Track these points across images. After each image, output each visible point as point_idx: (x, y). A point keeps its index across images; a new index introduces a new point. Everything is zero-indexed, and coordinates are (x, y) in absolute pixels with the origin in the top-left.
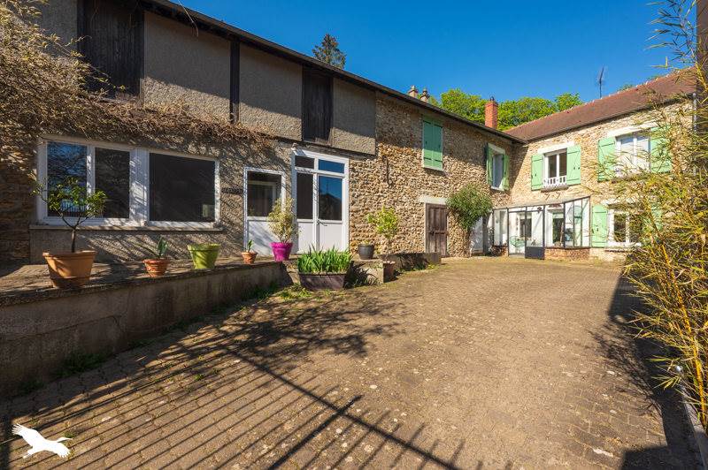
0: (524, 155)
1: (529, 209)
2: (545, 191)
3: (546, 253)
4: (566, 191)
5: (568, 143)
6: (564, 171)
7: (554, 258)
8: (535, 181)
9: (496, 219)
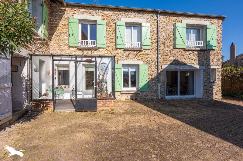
0: (61, 16)
1: (79, 59)
2: (79, 49)
3: (98, 105)
4: (96, 52)
5: (97, 16)
6: (94, 36)
7: (106, 108)
8: (72, 39)
9: (34, 67)
